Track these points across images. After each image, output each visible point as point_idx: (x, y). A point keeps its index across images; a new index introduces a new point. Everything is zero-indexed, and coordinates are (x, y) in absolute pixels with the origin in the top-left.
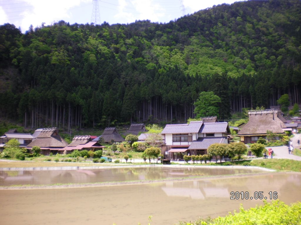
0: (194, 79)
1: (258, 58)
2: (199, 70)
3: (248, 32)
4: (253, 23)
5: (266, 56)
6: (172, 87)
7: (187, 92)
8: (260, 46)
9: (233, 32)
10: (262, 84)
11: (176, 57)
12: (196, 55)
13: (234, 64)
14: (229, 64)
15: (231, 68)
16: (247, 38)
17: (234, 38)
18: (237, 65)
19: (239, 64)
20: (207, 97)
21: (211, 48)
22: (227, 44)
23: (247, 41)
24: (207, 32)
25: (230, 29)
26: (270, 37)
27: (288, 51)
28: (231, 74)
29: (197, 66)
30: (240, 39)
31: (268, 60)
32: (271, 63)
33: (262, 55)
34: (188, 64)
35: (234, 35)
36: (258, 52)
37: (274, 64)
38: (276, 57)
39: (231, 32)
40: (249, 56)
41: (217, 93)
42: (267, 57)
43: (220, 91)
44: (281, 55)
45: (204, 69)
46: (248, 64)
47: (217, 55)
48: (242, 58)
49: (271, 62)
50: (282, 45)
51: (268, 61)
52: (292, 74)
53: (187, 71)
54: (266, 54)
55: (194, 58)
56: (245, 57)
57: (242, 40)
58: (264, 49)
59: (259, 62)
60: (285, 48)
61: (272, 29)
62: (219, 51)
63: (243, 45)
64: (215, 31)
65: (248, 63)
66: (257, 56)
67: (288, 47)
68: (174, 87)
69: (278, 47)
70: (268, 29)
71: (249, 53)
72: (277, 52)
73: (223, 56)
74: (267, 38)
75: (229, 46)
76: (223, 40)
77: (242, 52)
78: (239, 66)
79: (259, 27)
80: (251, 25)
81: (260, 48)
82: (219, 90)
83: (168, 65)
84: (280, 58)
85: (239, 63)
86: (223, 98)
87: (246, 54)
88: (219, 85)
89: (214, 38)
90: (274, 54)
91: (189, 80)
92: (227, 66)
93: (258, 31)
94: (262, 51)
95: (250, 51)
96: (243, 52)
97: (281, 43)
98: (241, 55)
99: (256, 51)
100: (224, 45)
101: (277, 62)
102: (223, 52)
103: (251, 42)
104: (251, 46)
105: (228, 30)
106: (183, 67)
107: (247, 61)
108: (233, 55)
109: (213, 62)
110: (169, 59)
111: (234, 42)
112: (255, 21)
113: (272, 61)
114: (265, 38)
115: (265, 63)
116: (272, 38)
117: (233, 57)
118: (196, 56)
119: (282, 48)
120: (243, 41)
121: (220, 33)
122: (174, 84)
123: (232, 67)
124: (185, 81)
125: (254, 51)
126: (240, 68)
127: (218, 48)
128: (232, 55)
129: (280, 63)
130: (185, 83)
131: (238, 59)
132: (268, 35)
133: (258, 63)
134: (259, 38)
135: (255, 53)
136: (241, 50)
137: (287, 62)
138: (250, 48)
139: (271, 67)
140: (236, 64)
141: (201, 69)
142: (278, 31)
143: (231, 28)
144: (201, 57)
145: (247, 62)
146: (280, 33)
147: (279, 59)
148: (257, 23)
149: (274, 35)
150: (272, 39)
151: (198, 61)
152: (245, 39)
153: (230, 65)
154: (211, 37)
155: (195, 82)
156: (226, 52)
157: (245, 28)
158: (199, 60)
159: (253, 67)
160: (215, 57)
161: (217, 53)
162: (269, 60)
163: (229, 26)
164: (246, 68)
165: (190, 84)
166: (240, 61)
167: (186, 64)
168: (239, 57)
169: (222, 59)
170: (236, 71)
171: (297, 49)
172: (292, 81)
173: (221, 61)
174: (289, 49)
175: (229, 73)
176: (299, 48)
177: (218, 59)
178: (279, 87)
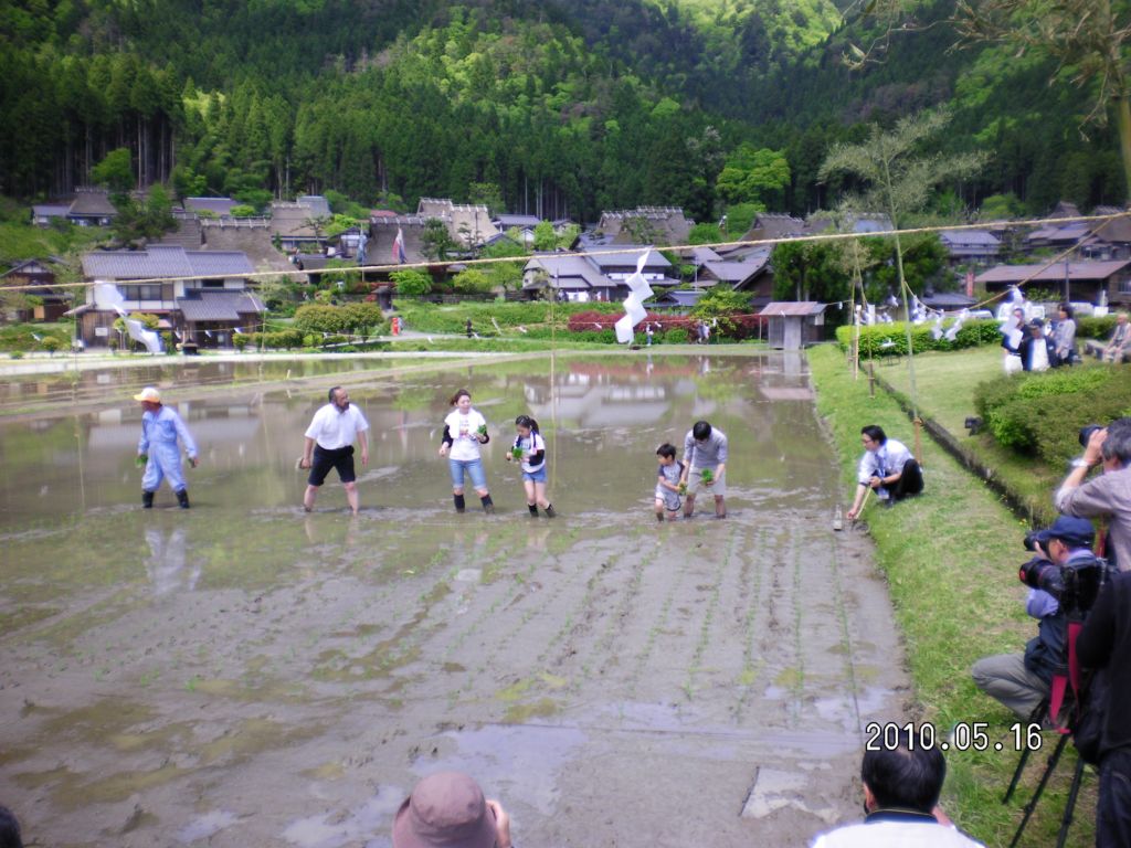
10: (35, 103)
31: (19, 9)
32: (30, 24)
37: (45, 29)
49: (32, 19)
51: (22, 15)
52: (134, 79)
101: (54, 23)
113: (36, 16)
115: (11, 20)
129: (65, 29)
137: (91, 27)
139: (33, 39)
147: (61, 11)
162: (25, 12)
172: (133, 105)
178: (89, 118)
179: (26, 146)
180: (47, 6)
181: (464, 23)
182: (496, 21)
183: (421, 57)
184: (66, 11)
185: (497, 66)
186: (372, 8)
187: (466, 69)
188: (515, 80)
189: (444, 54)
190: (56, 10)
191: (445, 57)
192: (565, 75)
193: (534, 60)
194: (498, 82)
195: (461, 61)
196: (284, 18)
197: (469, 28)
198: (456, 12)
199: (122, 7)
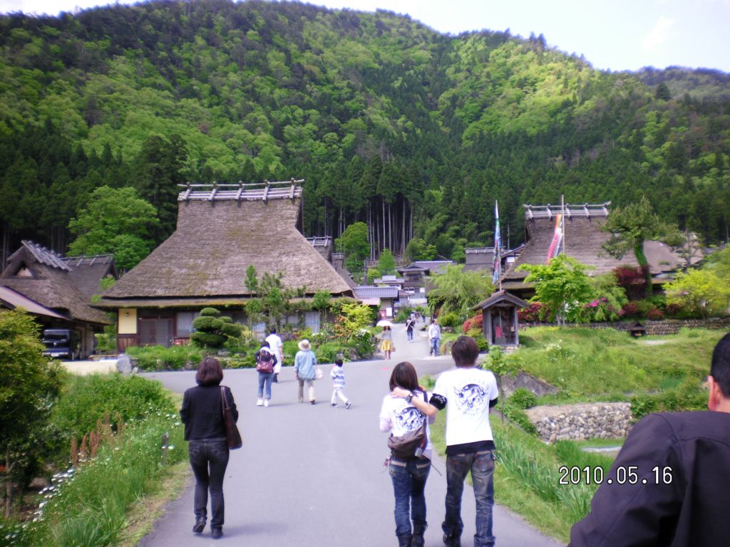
0: (96, 161)
1: (294, 133)
2: (120, 144)
3: (274, 70)
4: (287, 52)
5: (314, 132)
6: (21, 178)
7: (65, 193)
8: (299, 106)
9: (234, 65)
11: (55, 100)
12: (118, 103)
13: (228, 141)
14: (211, 140)
15: (218, 148)
16: (269, 83)
17: (233, 77)
18: (236, 146)
19: (242, 142)
20: (112, 203)
21: (166, 92)
22: (214, 92)
23: (267, 90)
24: (164, 54)
25: (226, 55)
26: (327, 89)
27: (371, 126)
28: (216, 165)
29: (117, 133)
30: (250, 82)
31: (318, 142)
32: (325, 151)
33: (304, 128)
34: (90, 123)
35: (235, 72)
36: (295, 119)
37: (334, 154)
38: (339, 135)
39: (227, 63)
40: (270, 127)
41: (150, 195)
42: (318, 136)
43: (159, 189)
44: (352, 133)
45: (137, 141)
46: (266, 145)
47: (182, 113)
48: (252, 129)
49: (326, 148)
50: (356, 111)
51: (319, 146)
52: (380, 172)
53: (85, 142)
54: (316, 128)
55: (113, 110)
56: (259, 128)
57: (254, 86)
58: (309, 115)
59: (296, 144)
60: (363, 120)
61: (336, 71)
62: (191, 103)
63: (257, 98)
64: (187, 55)
65: (264, 143)
66: (291, 128)
67: (373, 117)
68: (26, 178)
69: (345, 115)
70: (324, 72)
71: (271, 120)
72: (344, 126)
73: (197, 119)
74: (320, 90)
75: (219, 97)
76: (205, 81)
77: (251, 114)
78: (240, 147)
79: (303, 61)
80: (282, 54)
81: (300, 111)
82: (157, 186)
83: (25, 116)
84: (349, 138)
85: (242, 140)
86: (169, 213)
87: (263, 120)
88: (158, 169)
89: (181, 72)
90: (334, 128)
91: (81, 162)
92: (208, 144)
93: (298, 70)
94: (306, 119)
95: (274, 114)
96: (255, 114)
97: (354, 106)
98: (249, 122)
99: (290, 116)
100: (206, 93)
101: (340, 149)
102: (201, 108)
103: (278, 93)
104: (278, 104)
105: (222, 57)
106: (73, 129)
107: (264, 137)
108: (228, 119)
109: (166, 127)
110: (36, 104)
111: (233, 87)
112: (293, 47)
113: (329, 146)
114: (315, 89)
115: (310, 148)
116: (333, 92)
117: (228, 122)
118: (119, 106)
119: (356, 118)
120: (257, 90)
121: (198, 60)
122: (29, 168)
123: (220, 146)
124: (67, 163)
125: (283, 116)
126: (242, 153)
127: (188, 97)
128: (223, 119)
129: (349, 153)
130: (66, 170)
131: (238, 129)
132: (323, 85)
133: (291, 147)
134: (299, 86)
135: (287, 122)
136: (252, 109)
137: (366, 149)
138: (274, 107)
139: (326, 162)
140: (232, 143)
141: (130, 141)
142: (349, 79)
143: (229, 54)
144: (134, 110)
145: (264, 140)
146: (352, 83)
147: (347, 141)
148: (298, 53)
149: (336, 84)
150: (332, 95)
151: (122, 121)
152: (262, 85)
153: (216, 142)
154: (172, 67)
155: (99, 168)
156: (207, 110)
157: (265, 59)
158: (125, 116)
159: (277, 155)
160: (175, 117)
161: (182, 107)
162: (323, 144)
163: (223, 48)
164: (259, 154)
165: (83, 173)
166: (245, 135)
167: (83, 123)
168: (241, 126)
169: (196, 126)
170: (231, 157)
171: (394, 124)
172: (378, 192)
173: (192, 130)
174: (374, 121)
175: (210, 162)
176: (400, 122)
177: (183, 123)
178: (342, 204)
180: (338, 138)
181: (658, 122)
182: (685, 118)
183: (624, 150)
184: (351, 140)
185: (689, 150)
186: (584, 124)
187: (662, 155)
188: (706, 158)
189: (642, 145)
190: (343, 140)
191: (644, 147)
193: (720, 142)
194: (691, 161)
195: (658, 149)
196: (517, 139)
197: (662, 125)
198: (651, 115)
199: (393, 137)
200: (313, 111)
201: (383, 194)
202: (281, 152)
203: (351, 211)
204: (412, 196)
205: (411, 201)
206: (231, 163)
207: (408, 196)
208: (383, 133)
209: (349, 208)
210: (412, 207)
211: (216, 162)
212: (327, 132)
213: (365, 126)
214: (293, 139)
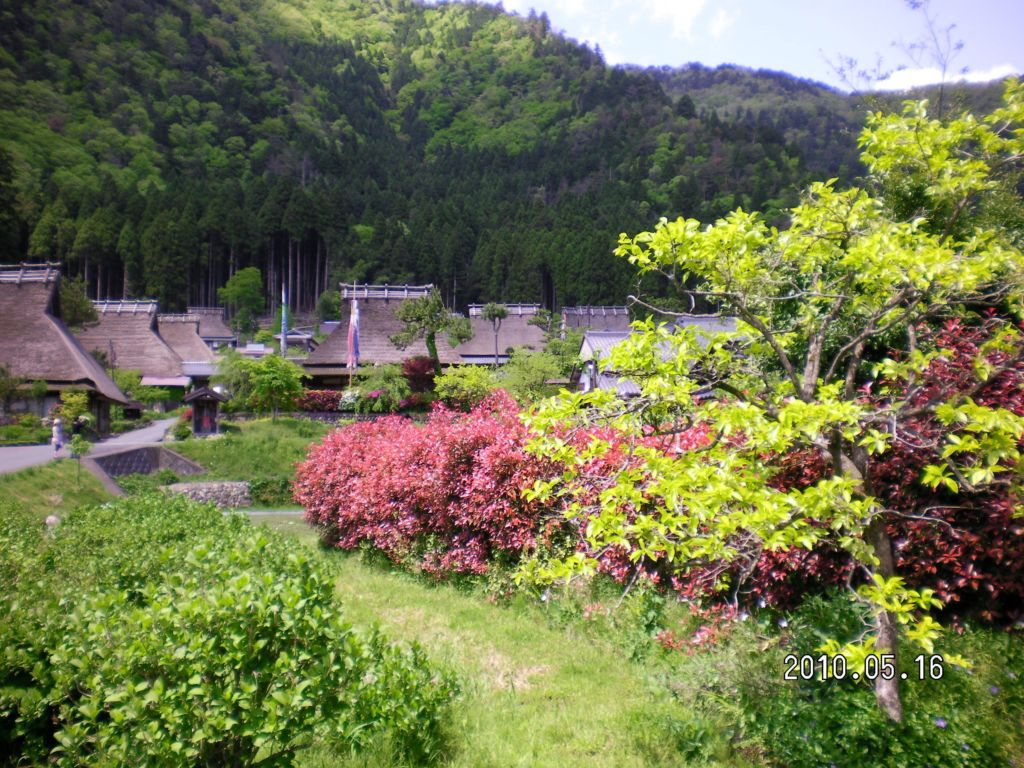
1: (183, 135)
3: (163, 42)
4: (186, 16)
5: (213, 134)
8: (195, 97)
9: (108, 32)
10: (171, 223)
13: (88, 143)
14: (65, 141)
15: (73, 154)
16: (154, 61)
17: (105, 51)
18: (99, 150)
19: (108, 145)
21: (7, 71)
22: (76, 71)
23: (151, 71)
24: (8, 14)
25: (98, 18)
26: (237, 74)
27: (294, 128)
28: (67, 178)
30: (128, 59)
31: (217, 148)
32: (226, 161)
33: (199, 128)
35: (108, 42)
36: (187, 114)
37: (240, 167)
38: (247, 140)
39: (97, 30)
42: (218, 140)
44: (265, 138)
46: (141, 151)
47: (27, 101)
48: (123, 127)
49: (228, 157)
50: (275, 106)
51: (219, 154)
52: (288, 200)
54: (215, 129)
56: (135, 126)
57: (134, 64)
58: (208, 109)
59: (186, 150)
60: (285, 121)
61: (252, 47)
62: (41, 87)
63: (136, 82)
64: (41, 17)
65: (138, 147)
66: (180, 127)
67: (297, 116)
69: (259, 112)
70: (236, 47)
71: (153, 115)
72: (256, 128)
73: (47, 110)
74: (227, 74)
75: (81, 78)
76: (64, 54)
77: (125, 105)
78: (105, 152)
79: (207, 32)
80: (178, 20)
81: (194, 104)
84: (261, 145)
85: (109, 142)
87: (141, 114)
89: (31, 41)
90: (241, 131)
92: (59, 147)
93: (199, 44)
94: (202, 115)
95: (158, 106)
96: (130, 106)
97: (274, 100)
98: (121, 117)
99: (180, 110)
100: (63, 71)
101: (248, 160)
102: (54, 95)
103: (167, 75)
104: (164, 91)
105: (91, 21)
107: (139, 139)
108: (92, 112)
111: (102, 65)
112: (195, 10)
113: (232, 154)
114: (221, 72)
115: (206, 157)
116: (245, 79)
117: (91, 116)
119: (274, 116)
120: (137, 70)
121: (56, 25)
123: (74, 151)
125: (170, 111)
126: (106, 160)
127: (37, 78)
128: (85, 112)
129: (258, 167)
131: (104, 127)
132: (232, 66)
133: (178, 154)
134: (198, 68)
135: (176, 118)
136: (126, 98)
137: (282, 163)
138: (159, 96)
139: (227, 177)
140: (94, 146)
142: (269, 60)
143: (101, 16)
145: (139, 143)
146: (274, 66)
147: (257, 149)
148: (202, 18)
149: (253, 67)
150: (243, 82)
152: (145, 63)
153: (71, 144)
154: (19, 34)
156: (64, 97)
157: (152, 26)
159: (156, 165)
160: (16, 108)
161: (28, 92)
162: (224, 152)
163: (95, 7)
164: (131, 163)
166: (113, 135)
168: (109, 122)
169: (44, 119)
170: (89, 167)
171: (327, 129)
172: (284, 226)
173: (38, 126)
174: (299, 123)
175: (61, 173)
176: (335, 126)
177: (26, 115)
178: (234, 240)
179: (156, 268)
180: (244, 145)
181: (670, 149)
182: (705, 145)
183: (622, 182)
184: (262, 149)
185: (704, 187)
186: (580, 144)
187: (670, 192)
188: (722, 200)
189: (646, 177)
190: (252, 148)
191: (647, 181)
192: (777, 191)
193: (743, 179)
194: (704, 203)
195: (665, 185)
196: (493, 157)
197: (675, 153)
198: (663, 139)
199: (324, 147)
200: (214, 105)
201: (289, 230)
202: (163, 161)
203: (246, 250)
204: (328, 234)
205: (327, 241)
206: (89, 175)
207: (323, 234)
208: (311, 140)
209: (242, 246)
210: (328, 249)
211: (68, 173)
212: (230, 135)
213: (286, 129)
214: (182, 143)
